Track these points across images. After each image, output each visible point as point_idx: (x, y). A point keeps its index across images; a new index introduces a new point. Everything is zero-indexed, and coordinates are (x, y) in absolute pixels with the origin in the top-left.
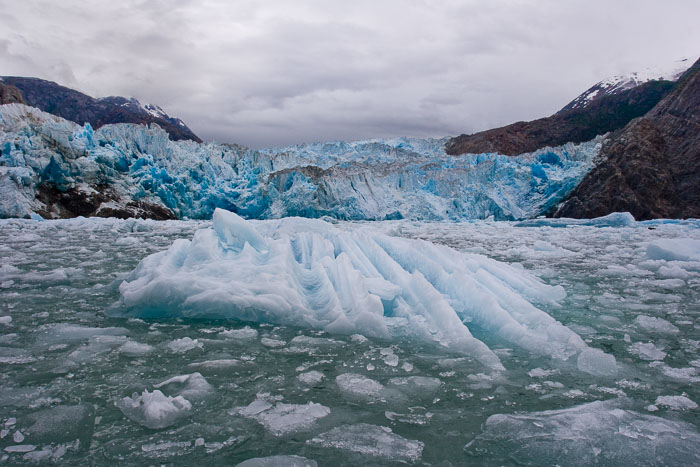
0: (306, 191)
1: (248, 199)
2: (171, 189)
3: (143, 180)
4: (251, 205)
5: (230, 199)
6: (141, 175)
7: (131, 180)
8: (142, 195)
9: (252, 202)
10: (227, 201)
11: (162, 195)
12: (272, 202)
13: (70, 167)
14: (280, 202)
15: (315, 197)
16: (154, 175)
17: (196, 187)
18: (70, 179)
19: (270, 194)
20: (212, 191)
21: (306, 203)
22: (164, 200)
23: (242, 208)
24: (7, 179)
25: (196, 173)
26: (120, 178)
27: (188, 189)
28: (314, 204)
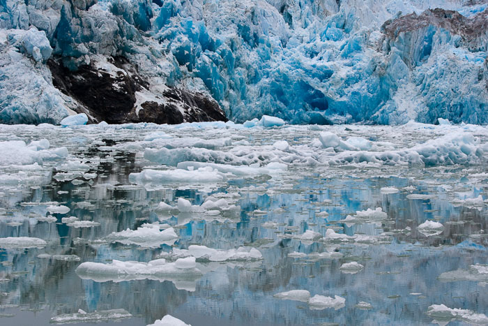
0: (463, 65)
1: (349, 81)
2: (216, 62)
3: (175, 45)
4: (355, 93)
5: (314, 82)
6: (170, 37)
7: (158, 47)
8: (178, 76)
9: (356, 87)
10: (307, 87)
11: (204, 74)
12: (395, 88)
13: (81, 25)
14: (411, 87)
15: (480, 78)
16: (192, 36)
17: (251, 57)
18: (82, 47)
19: (392, 70)
20: (279, 64)
21: (463, 89)
22: (208, 85)
23: (338, 99)
24: (12, 51)
25: (246, 29)
26: (143, 43)
27: (238, 62)
28: (479, 92)
